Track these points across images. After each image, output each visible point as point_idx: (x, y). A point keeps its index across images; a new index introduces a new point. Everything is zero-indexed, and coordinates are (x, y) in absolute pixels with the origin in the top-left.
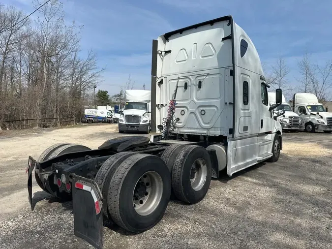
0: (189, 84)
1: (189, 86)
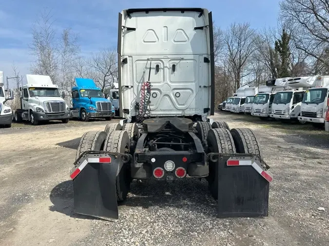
0: (161, 66)
1: (161, 68)
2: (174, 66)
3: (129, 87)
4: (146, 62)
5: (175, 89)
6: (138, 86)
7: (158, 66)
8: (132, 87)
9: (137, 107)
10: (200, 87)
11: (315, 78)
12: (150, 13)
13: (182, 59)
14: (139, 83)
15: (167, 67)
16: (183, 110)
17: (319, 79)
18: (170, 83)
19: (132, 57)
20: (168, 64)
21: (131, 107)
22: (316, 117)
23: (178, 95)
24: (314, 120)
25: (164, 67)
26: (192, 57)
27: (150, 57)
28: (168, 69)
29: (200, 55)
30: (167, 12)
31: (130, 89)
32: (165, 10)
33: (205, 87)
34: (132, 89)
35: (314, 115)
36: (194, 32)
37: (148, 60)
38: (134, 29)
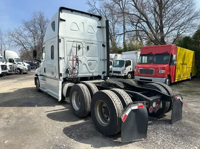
2: (88, 47)
3: (62, 58)
4: (72, 43)
5: (88, 61)
6: (68, 58)
7: (79, 46)
8: (64, 58)
9: (67, 71)
10: (101, 60)
11: (114, 54)
12: (74, 12)
13: (92, 43)
14: (68, 56)
15: (84, 47)
16: (92, 73)
17: (116, 55)
18: (86, 57)
19: (64, 38)
20: (85, 46)
21: (63, 72)
22: (120, 73)
23: (90, 64)
24: (120, 75)
25: (83, 47)
26: (97, 43)
27: (75, 40)
28: (85, 48)
29: (101, 42)
30: (83, 14)
31: (62, 59)
32: (82, 13)
33: (103, 60)
34: (64, 59)
35: (119, 72)
36: (97, 29)
37: (74, 41)
38: (64, 21)
